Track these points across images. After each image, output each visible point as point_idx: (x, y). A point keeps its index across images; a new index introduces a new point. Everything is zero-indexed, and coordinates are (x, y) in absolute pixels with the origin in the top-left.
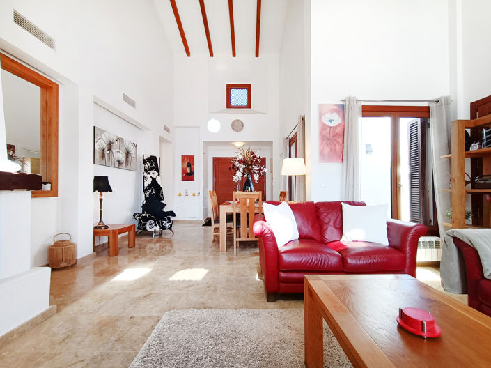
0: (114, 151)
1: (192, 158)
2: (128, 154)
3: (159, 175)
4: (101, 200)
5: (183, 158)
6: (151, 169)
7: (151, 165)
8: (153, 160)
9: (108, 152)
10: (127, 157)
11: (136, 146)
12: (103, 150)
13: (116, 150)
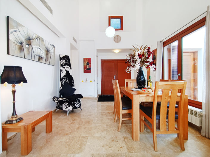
0: (34, 47)
1: (89, 60)
2: (47, 51)
3: (71, 69)
4: (14, 92)
5: (85, 59)
6: (65, 64)
7: (66, 61)
8: (67, 58)
9: (27, 46)
10: (47, 54)
11: (54, 47)
12: (21, 43)
13: (37, 47)
